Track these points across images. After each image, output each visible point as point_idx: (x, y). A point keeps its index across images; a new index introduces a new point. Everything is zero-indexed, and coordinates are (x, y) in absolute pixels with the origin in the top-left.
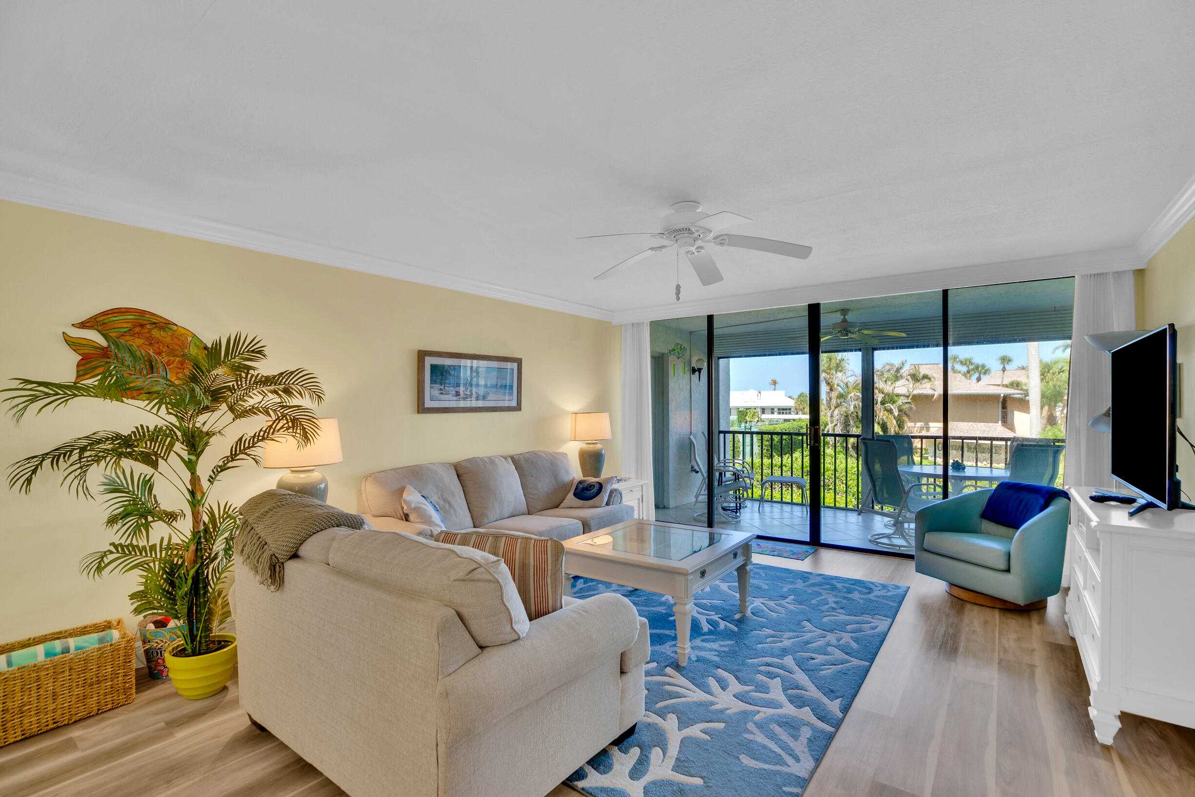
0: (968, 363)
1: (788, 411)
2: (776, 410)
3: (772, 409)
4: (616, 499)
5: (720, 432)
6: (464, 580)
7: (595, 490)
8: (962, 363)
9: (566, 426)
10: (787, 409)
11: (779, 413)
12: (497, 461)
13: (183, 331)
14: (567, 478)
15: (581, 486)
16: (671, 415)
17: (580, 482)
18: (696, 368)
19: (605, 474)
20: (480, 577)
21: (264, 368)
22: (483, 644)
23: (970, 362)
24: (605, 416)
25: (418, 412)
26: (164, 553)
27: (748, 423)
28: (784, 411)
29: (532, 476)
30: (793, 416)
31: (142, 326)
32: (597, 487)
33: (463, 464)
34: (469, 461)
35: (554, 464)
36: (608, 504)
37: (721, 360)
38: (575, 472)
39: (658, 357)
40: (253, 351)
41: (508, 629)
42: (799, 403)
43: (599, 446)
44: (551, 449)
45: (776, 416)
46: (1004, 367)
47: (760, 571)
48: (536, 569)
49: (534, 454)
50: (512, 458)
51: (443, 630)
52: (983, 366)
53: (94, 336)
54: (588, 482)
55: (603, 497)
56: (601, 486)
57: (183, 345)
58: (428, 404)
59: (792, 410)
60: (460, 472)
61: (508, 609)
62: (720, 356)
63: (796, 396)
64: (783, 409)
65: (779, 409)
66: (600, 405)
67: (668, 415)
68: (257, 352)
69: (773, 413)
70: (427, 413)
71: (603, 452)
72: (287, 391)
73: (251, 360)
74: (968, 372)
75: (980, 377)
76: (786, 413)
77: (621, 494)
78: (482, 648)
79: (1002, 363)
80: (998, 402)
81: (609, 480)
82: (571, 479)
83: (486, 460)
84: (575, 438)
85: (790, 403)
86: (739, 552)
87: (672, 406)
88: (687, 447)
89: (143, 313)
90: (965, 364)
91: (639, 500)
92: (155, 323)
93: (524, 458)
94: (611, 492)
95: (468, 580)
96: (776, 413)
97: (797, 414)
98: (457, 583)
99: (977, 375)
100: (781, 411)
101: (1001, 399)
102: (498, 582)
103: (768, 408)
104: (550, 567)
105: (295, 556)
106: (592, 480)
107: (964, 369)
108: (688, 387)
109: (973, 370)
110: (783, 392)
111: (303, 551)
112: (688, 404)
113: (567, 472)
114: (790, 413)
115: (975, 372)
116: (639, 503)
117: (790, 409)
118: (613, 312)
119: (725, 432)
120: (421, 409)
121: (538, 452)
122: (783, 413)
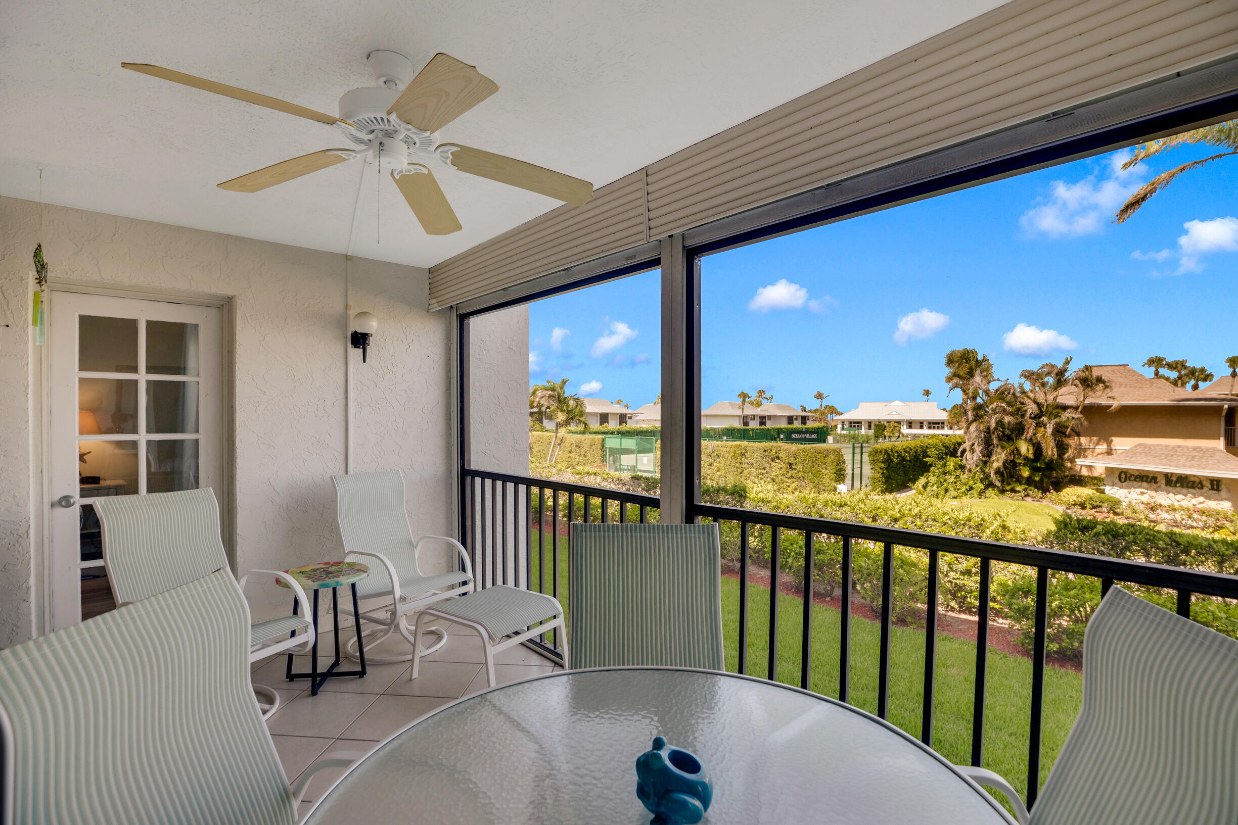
0: (1180, 367)
1: (940, 425)
2: (925, 423)
3: (921, 423)
8: (1170, 366)
10: (938, 423)
11: (930, 428)
23: (1182, 366)
27: (887, 438)
28: (936, 426)
30: (946, 431)
42: (952, 416)
45: (925, 431)
46: (1234, 371)
52: (1203, 370)
59: (946, 424)
63: (949, 409)
64: (934, 423)
65: (930, 423)
69: (921, 427)
74: (1180, 378)
75: (1198, 385)
76: (938, 428)
79: (1230, 366)
80: (1220, 416)
85: (943, 416)
90: (1175, 368)
96: (925, 428)
97: (951, 428)
99: (1193, 382)
100: (932, 425)
101: (1224, 413)
103: (916, 421)
107: (1174, 375)
109: (1186, 375)
110: (935, 404)
114: (942, 428)
115: (1190, 379)
117: (943, 423)
122: (934, 428)
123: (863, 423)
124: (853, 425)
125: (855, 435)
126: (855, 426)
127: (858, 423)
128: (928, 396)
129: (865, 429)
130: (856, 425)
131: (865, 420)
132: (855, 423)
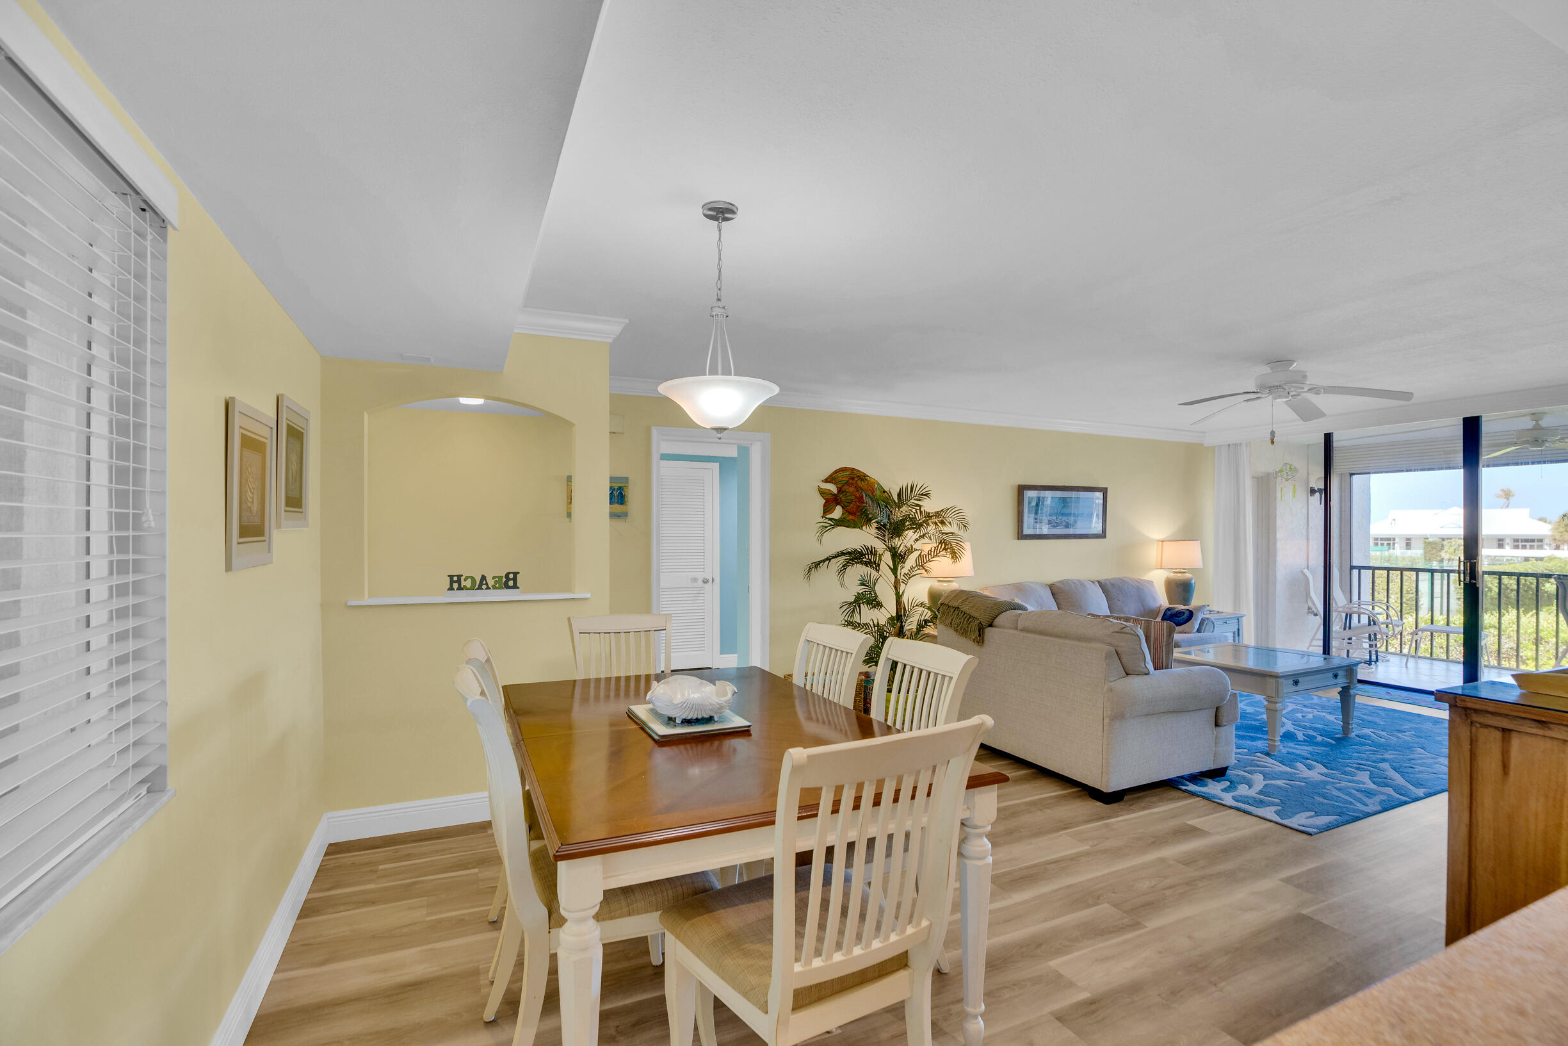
1: (1535, 544)
2: (1508, 541)
3: (1500, 540)
4: (1209, 627)
5: (1352, 568)
6: (1118, 632)
7: (1185, 617)
9: (1152, 554)
10: (1533, 541)
11: (1516, 547)
12: (1086, 583)
13: (872, 480)
14: (1154, 605)
15: (1169, 613)
16: (1279, 545)
17: (1168, 609)
18: (1316, 489)
19: (1194, 603)
20: (1127, 631)
21: (929, 506)
22: (1129, 672)
24: (1196, 545)
25: (1018, 539)
26: (876, 628)
28: (1528, 544)
29: (1119, 600)
31: (853, 479)
32: (1187, 614)
33: (1058, 584)
34: (1062, 582)
35: (1140, 590)
36: (1199, 631)
37: (1355, 477)
38: (1162, 601)
39: (1262, 477)
40: (922, 494)
41: (1143, 666)
43: (1188, 576)
44: (1137, 576)
47: (1380, 712)
48: (1155, 639)
49: (1122, 580)
50: (1099, 582)
51: (1108, 656)
53: (832, 488)
54: (1177, 609)
55: (1193, 623)
56: (1191, 614)
57: (873, 491)
58: (1027, 531)
59: (1546, 541)
60: (1055, 591)
61: (1144, 653)
62: (1352, 472)
64: (1527, 541)
65: (1516, 540)
66: (1189, 532)
67: (1275, 544)
68: (925, 495)
70: (1025, 539)
71: (1193, 581)
72: (942, 522)
73: (919, 500)
76: (1532, 547)
77: (1213, 624)
78: (1127, 674)
81: (1200, 608)
82: (1158, 605)
83: (1078, 583)
84: (1161, 565)
85: (1543, 529)
86: (1341, 673)
87: (1280, 535)
88: (1299, 583)
89: (853, 469)
91: (1234, 633)
92: (859, 476)
93: (1110, 583)
94: (1203, 621)
95: (1121, 632)
96: (1507, 547)
97: (1556, 548)
98: (1114, 634)
100: (1520, 544)
102: (1138, 636)
104: (1165, 639)
105: (991, 625)
106: (1181, 607)
108: (1305, 511)
110: (1526, 512)
111: (997, 621)
112: (1304, 532)
113: (1154, 599)
114: (1540, 547)
116: (1234, 637)
117: (1541, 540)
118: (1205, 433)
119: (1360, 568)
120: (1021, 536)
121: (1124, 579)
122: (1524, 547)
123: (1397, 540)
124: (1380, 542)
125: (1390, 557)
126: (1382, 544)
127: (1389, 539)
128: (1508, 499)
129: (1400, 548)
130: (1386, 543)
131: (1400, 537)
132: (1382, 539)
